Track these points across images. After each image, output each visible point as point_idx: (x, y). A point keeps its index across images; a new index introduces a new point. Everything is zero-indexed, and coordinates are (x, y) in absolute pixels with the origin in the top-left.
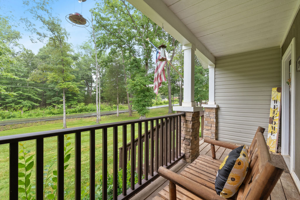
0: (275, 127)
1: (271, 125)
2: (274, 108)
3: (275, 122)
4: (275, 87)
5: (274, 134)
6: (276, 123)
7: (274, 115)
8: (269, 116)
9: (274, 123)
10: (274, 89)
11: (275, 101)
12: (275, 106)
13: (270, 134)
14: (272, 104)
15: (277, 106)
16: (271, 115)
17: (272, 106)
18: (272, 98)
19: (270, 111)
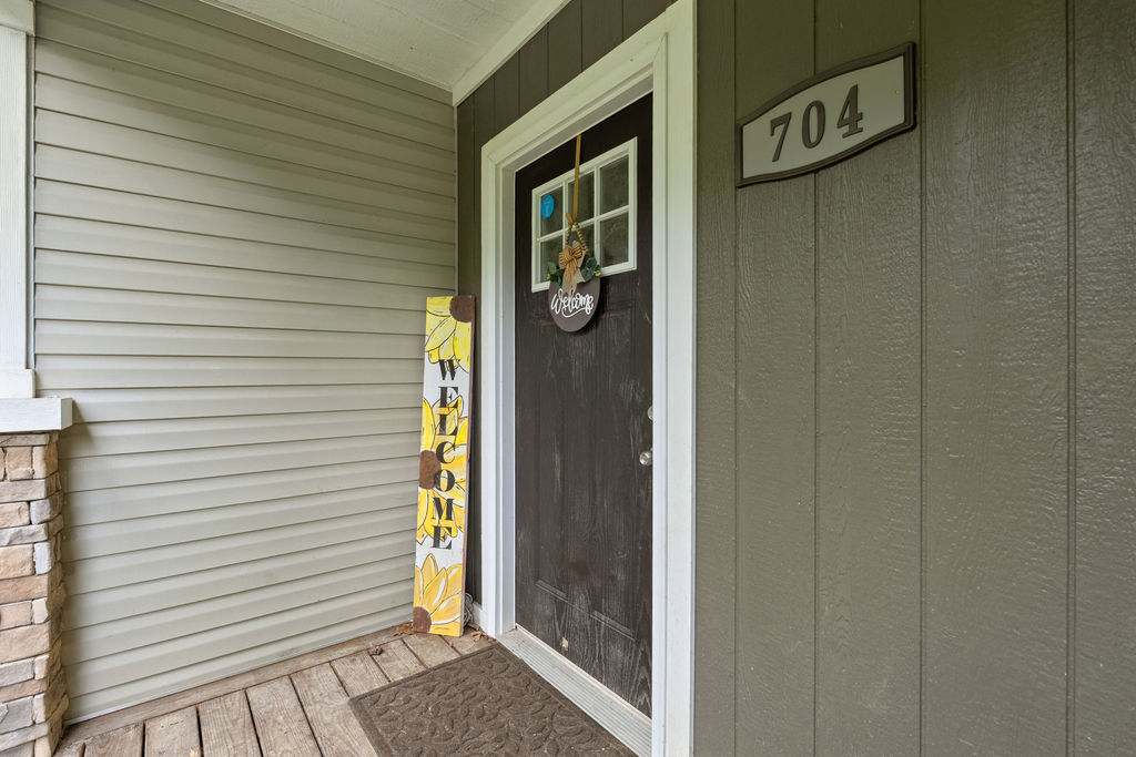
0: (450, 502)
1: (434, 492)
2: (443, 404)
3: (450, 475)
4: (441, 291)
5: (449, 539)
6: (457, 479)
7: (442, 439)
8: (419, 444)
9: (444, 482)
10: (440, 305)
11: (447, 365)
12: (444, 390)
13: (430, 541)
14: (432, 380)
15: (456, 389)
16: (428, 442)
17: (431, 394)
18: (427, 348)
19: (420, 421)
